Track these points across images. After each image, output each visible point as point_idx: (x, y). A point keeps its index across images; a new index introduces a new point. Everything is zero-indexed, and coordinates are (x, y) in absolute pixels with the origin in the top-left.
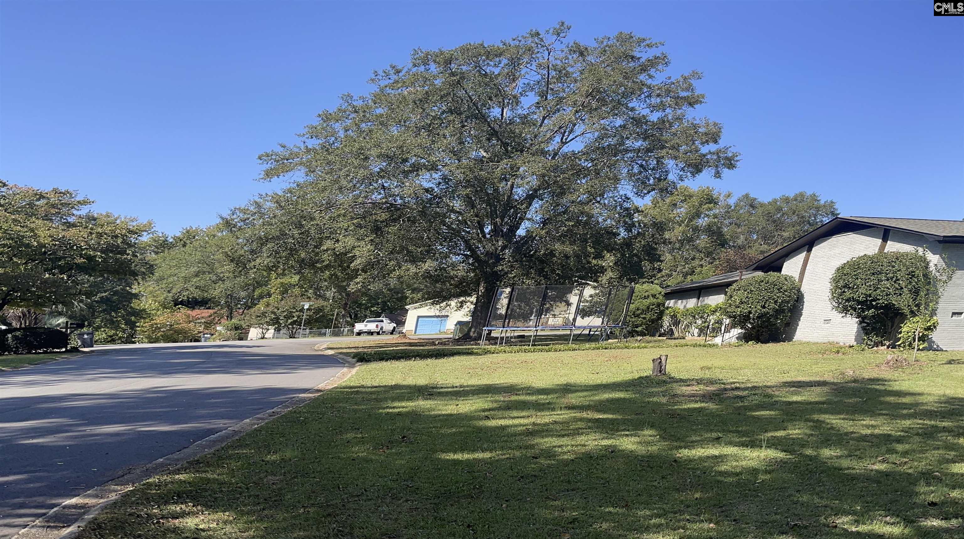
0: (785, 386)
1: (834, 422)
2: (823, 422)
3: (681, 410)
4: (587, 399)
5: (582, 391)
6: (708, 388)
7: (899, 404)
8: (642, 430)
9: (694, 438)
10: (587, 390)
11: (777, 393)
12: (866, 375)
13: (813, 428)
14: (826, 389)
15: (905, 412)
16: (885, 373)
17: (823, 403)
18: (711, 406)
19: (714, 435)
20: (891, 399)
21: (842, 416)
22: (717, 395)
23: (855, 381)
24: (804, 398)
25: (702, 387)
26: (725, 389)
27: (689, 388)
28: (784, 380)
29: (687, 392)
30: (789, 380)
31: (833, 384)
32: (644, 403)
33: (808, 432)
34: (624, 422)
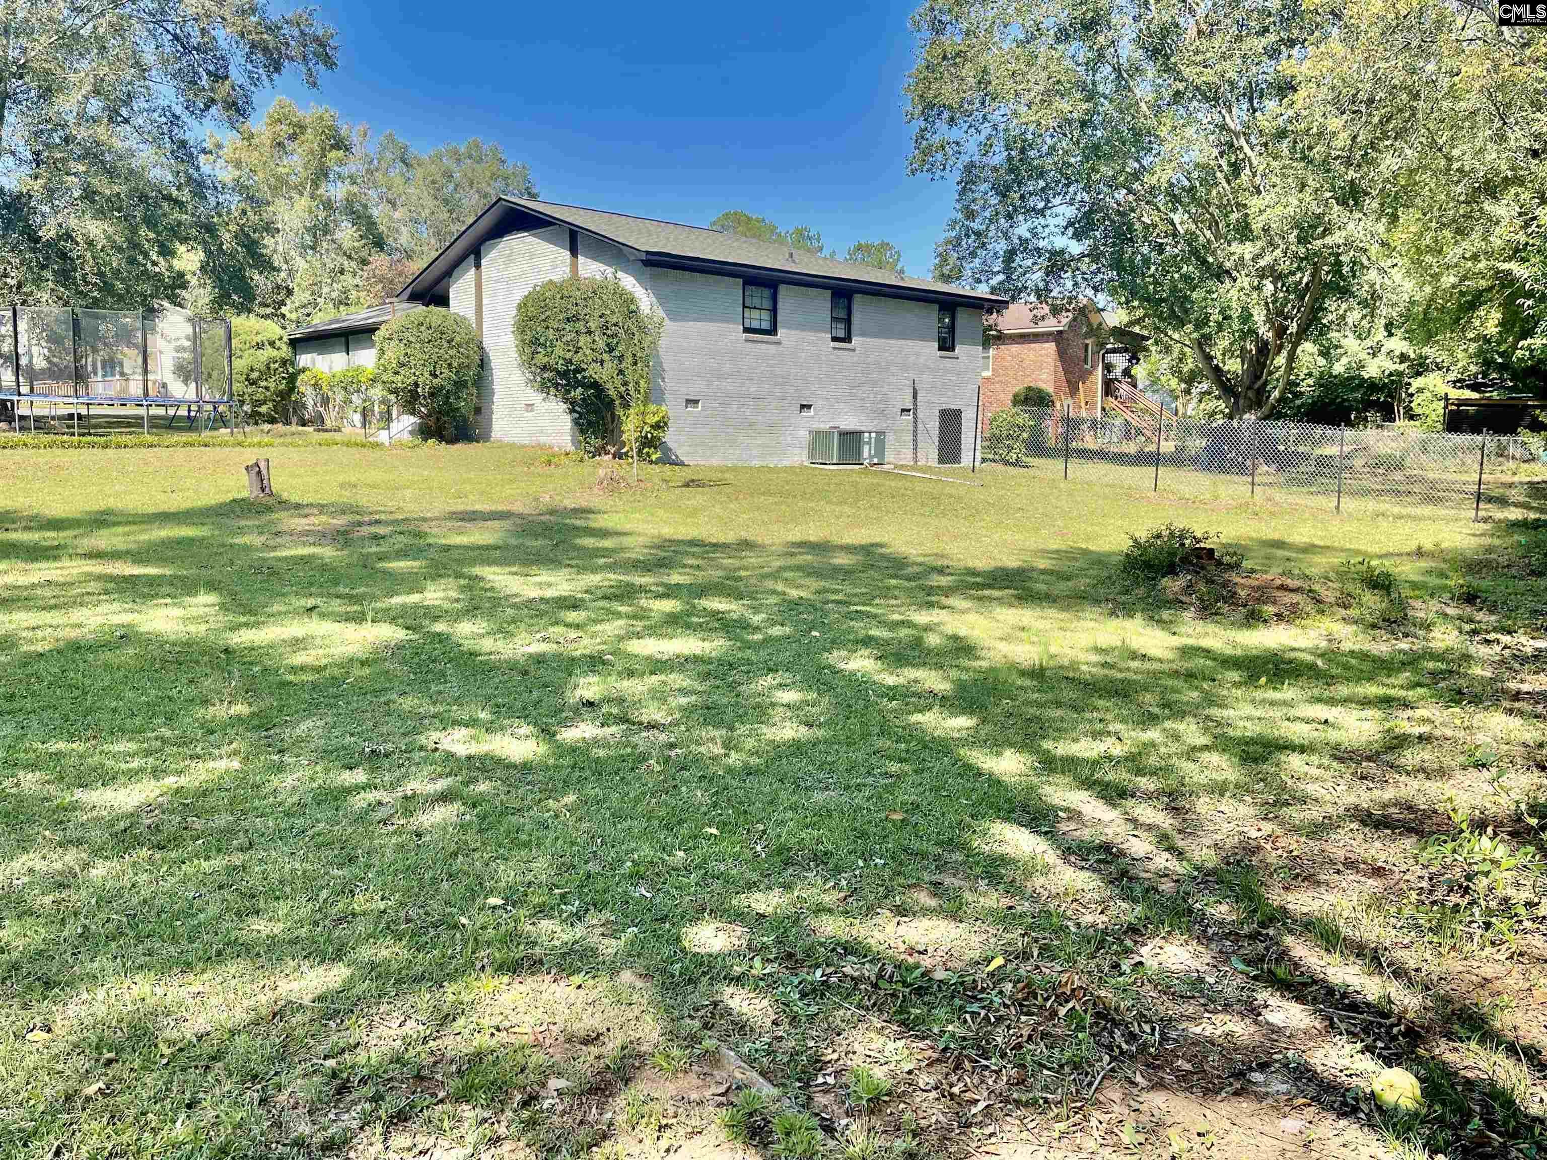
0: (450, 518)
1: (497, 578)
2: (482, 579)
3: (279, 559)
4: (131, 538)
5: (128, 523)
6: (335, 521)
7: (598, 549)
8: (195, 596)
9: (276, 608)
10: (134, 523)
11: (435, 531)
12: (569, 503)
13: (462, 589)
14: (507, 524)
15: (602, 561)
16: (594, 499)
17: (497, 548)
18: (327, 552)
19: (311, 602)
20: (589, 542)
21: (514, 569)
22: (346, 533)
23: (552, 512)
24: (472, 539)
25: (324, 518)
26: (360, 524)
27: (304, 521)
28: (454, 509)
29: (300, 528)
30: (461, 508)
31: (521, 516)
32: (224, 545)
33: (454, 594)
34: (172, 581)
